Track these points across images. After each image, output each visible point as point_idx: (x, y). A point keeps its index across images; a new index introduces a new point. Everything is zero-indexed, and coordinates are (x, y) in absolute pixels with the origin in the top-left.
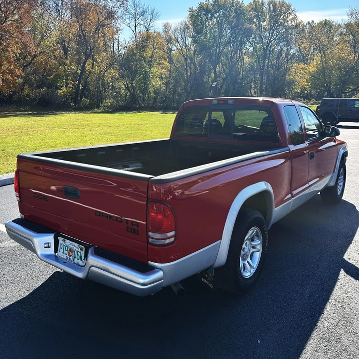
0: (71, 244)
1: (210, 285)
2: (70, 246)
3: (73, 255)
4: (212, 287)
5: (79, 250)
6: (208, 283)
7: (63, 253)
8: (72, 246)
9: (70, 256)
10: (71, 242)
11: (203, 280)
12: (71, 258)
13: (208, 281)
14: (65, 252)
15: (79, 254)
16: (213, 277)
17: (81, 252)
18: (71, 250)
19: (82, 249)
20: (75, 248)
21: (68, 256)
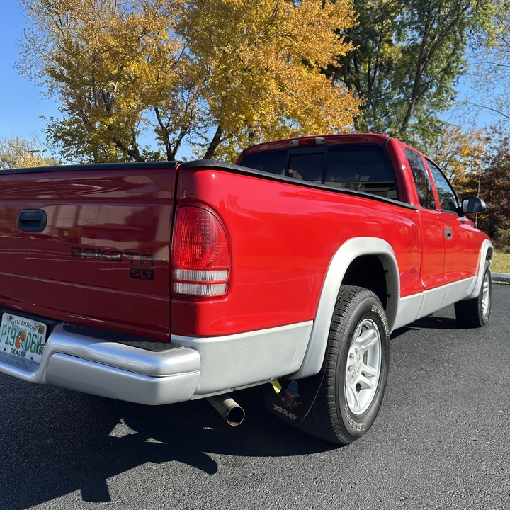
0: (22, 323)
1: (292, 415)
2: (20, 326)
3: (24, 345)
4: (295, 418)
5: (36, 333)
6: (286, 413)
7: (6, 343)
8: (24, 327)
9: (18, 347)
10: (22, 319)
11: (276, 408)
12: (21, 350)
13: (287, 409)
14: (11, 340)
15: (35, 340)
16: (297, 400)
17: (40, 335)
18: (21, 335)
19: (41, 331)
20: (28, 330)
21: (14, 347)
